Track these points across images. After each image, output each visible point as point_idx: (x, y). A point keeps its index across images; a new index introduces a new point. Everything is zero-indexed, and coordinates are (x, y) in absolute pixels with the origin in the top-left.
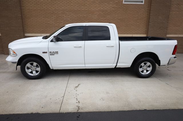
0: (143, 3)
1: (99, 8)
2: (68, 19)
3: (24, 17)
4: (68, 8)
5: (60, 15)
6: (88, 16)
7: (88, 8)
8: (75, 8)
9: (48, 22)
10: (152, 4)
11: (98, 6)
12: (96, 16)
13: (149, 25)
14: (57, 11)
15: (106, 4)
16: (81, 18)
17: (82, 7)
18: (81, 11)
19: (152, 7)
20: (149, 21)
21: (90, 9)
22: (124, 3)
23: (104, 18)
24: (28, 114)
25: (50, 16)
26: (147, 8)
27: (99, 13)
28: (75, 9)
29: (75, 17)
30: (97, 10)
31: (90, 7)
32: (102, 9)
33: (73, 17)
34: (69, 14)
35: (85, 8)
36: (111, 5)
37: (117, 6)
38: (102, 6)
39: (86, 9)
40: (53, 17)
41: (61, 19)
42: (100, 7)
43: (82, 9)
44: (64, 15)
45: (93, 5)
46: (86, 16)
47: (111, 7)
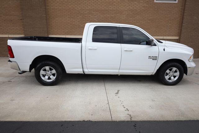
0: (177, 2)
1: (128, 8)
2: (95, 19)
3: (49, 17)
4: (95, 7)
5: (86, 15)
6: (116, 16)
7: (116, 8)
8: (102, 7)
9: (73, 23)
10: (187, 3)
11: (128, 5)
12: (125, 16)
13: (182, 26)
14: (83, 11)
15: (136, 2)
16: (108, 18)
17: (110, 6)
18: (109, 10)
19: (186, 6)
20: (182, 22)
21: (118, 9)
22: (155, 1)
23: (133, 19)
24: (80, 121)
25: (76, 16)
26: (180, 8)
27: (127, 13)
28: (103, 9)
29: (102, 17)
30: (126, 9)
31: (118, 6)
32: (131, 8)
33: (100, 17)
34: (95, 14)
35: (113, 8)
36: (141, 4)
37: (148, 5)
38: (132, 5)
39: (115, 9)
40: (79, 18)
41: (87, 19)
42: (130, 7)
43: (109, 9)
44: (90, 15)
45: (122, 4)
46: (114, 16)
47: (141, 7)
